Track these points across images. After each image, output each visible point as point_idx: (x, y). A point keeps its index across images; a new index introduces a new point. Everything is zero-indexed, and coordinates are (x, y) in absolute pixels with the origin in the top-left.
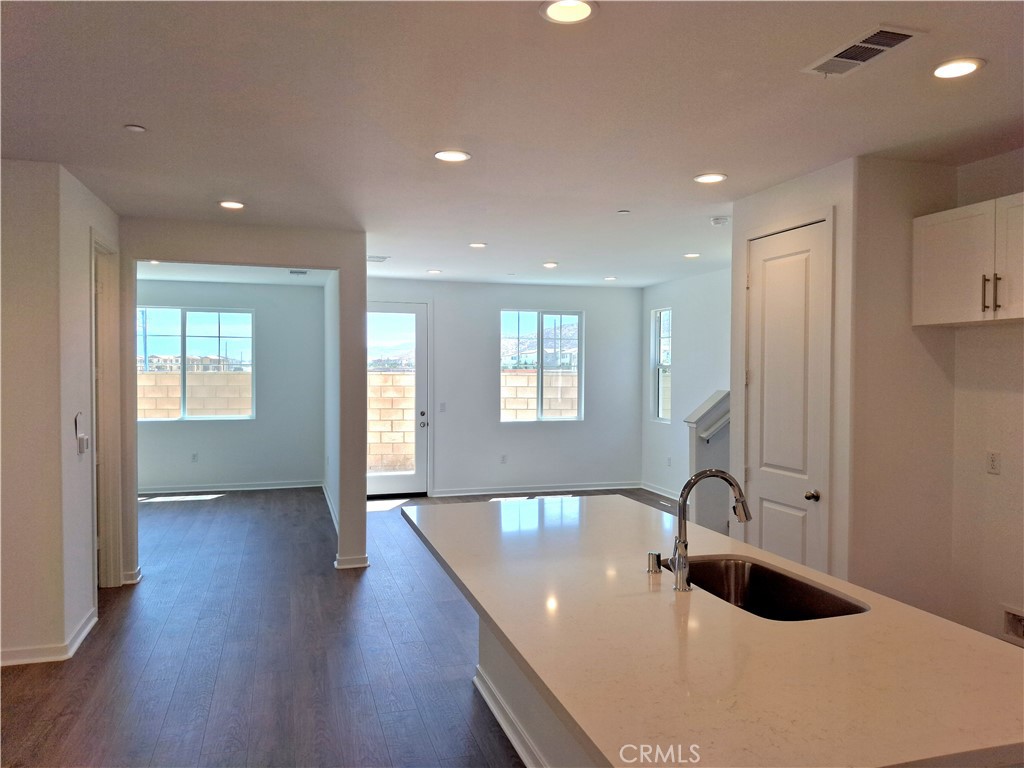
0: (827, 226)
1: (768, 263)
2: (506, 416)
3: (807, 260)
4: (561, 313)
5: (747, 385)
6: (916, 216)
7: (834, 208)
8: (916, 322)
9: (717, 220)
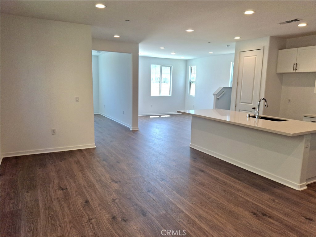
0: (262, 51)
1: (245, 58)
2: (152, 95)
3: (256, 58)
4: (166, 66)
5: (237, 85)
6: (280, 49)
7: (264, 47)
8: (277, 72)
9: (228, 46)
